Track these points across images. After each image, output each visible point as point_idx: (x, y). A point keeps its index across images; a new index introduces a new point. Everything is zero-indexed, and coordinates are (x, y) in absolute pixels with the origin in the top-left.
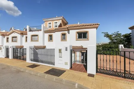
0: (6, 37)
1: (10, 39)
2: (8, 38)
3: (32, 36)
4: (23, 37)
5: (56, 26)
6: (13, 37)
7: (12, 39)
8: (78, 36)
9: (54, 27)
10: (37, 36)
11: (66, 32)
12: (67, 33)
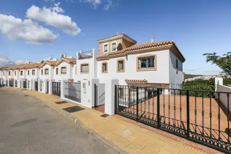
0: (56, 67)
1: (59, 71)
2: (57, 69)
3: (82, 65)
4: (73, 67)
5: (115, 49)
6: (62, 68)
7: (62, 71)
8: (140, 64)
9: (111, 51)
10: (87, 65)
11: (124, 58)
12: (126, 60)
